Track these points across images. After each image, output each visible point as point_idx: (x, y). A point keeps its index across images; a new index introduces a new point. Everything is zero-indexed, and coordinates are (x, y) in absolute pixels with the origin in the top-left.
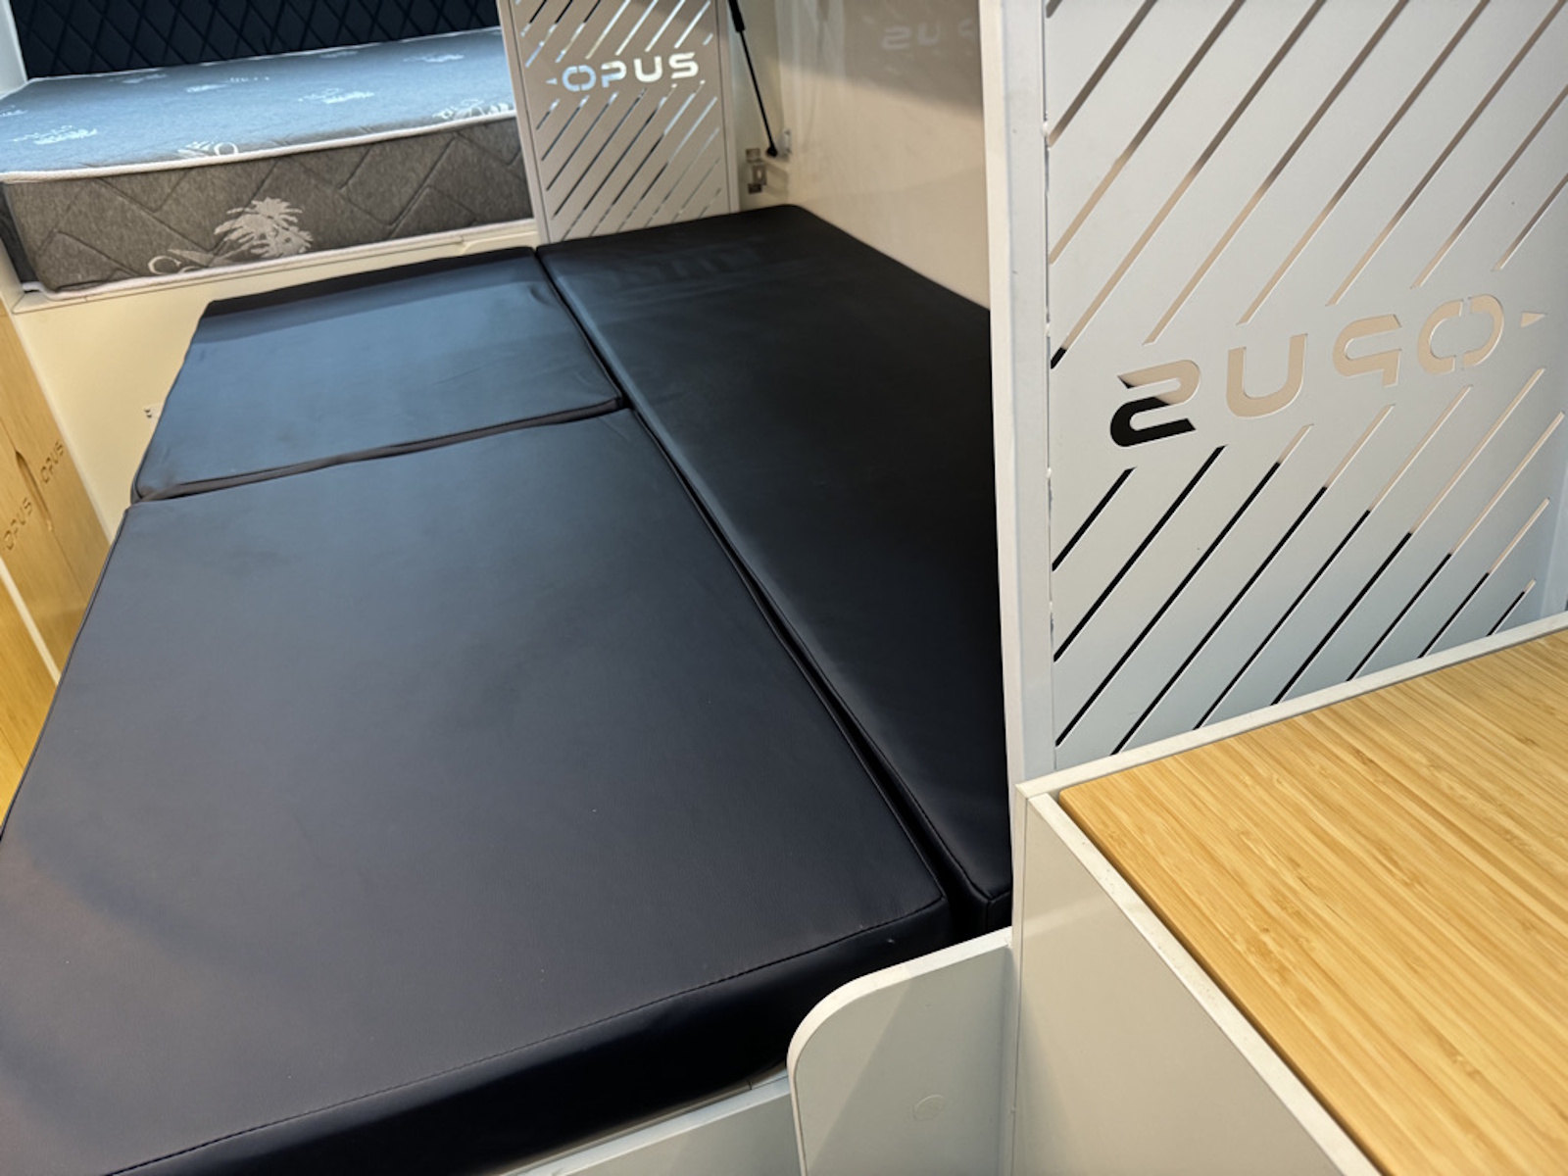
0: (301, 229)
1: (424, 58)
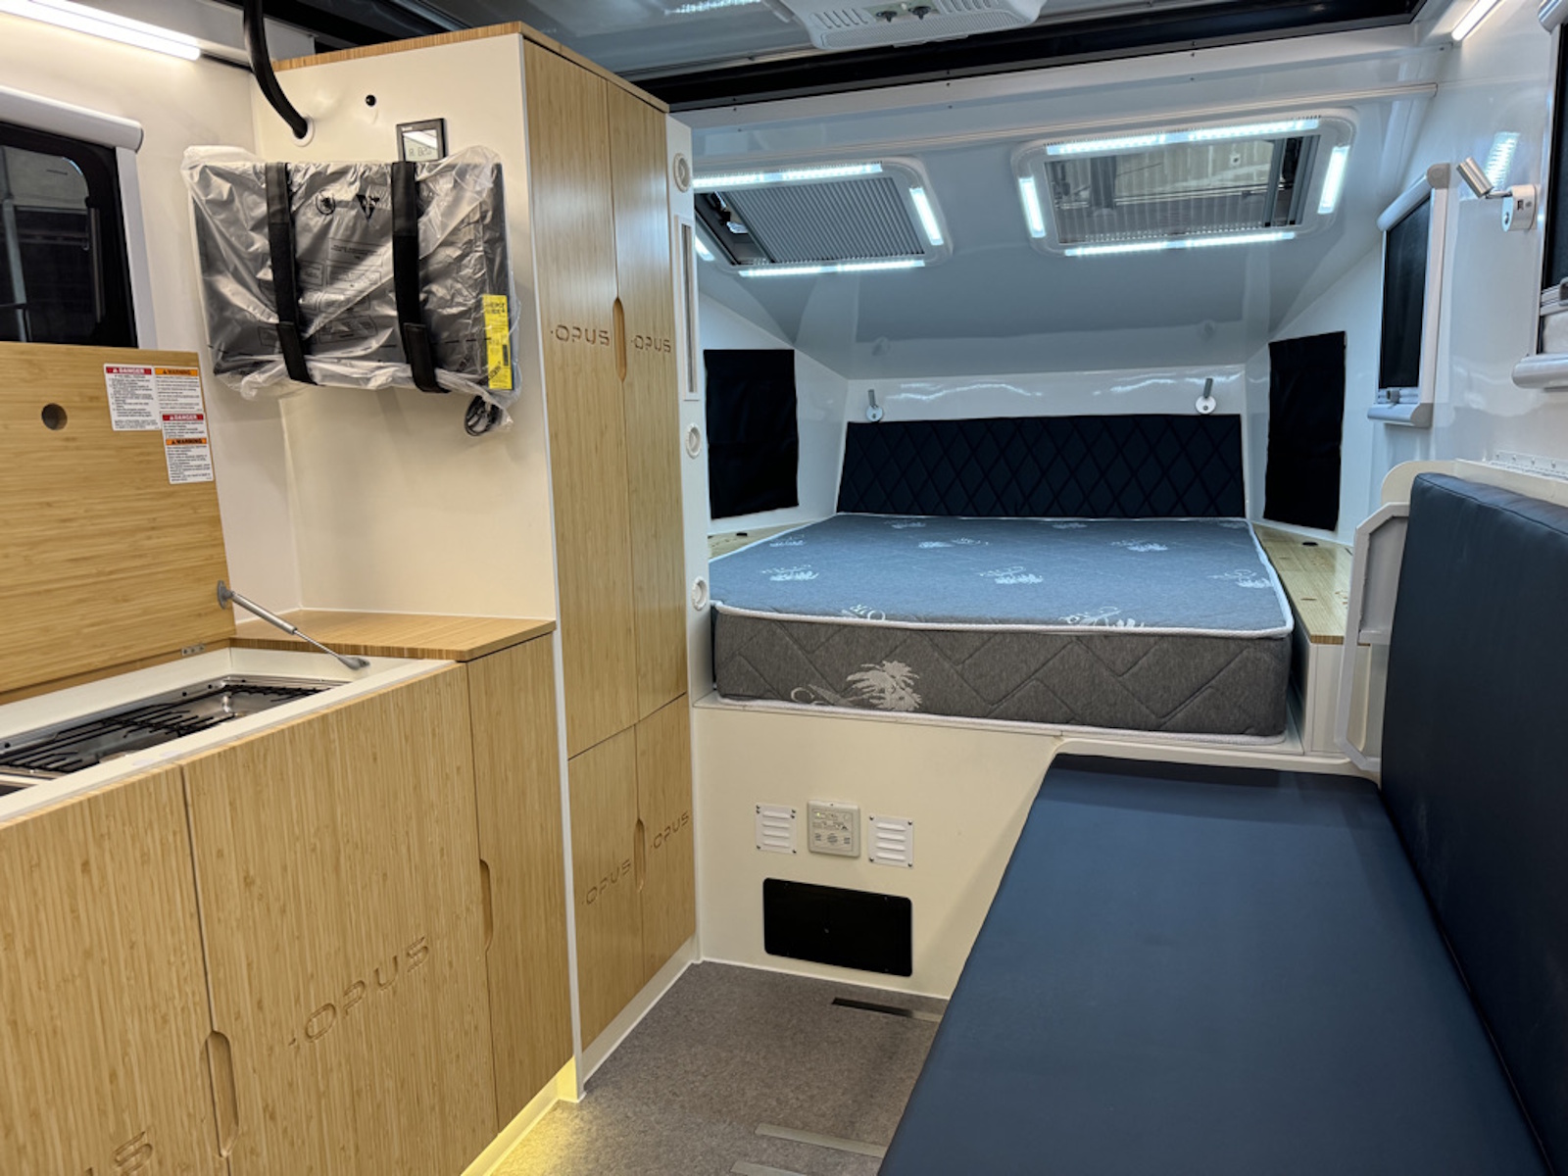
0: (916, 692)
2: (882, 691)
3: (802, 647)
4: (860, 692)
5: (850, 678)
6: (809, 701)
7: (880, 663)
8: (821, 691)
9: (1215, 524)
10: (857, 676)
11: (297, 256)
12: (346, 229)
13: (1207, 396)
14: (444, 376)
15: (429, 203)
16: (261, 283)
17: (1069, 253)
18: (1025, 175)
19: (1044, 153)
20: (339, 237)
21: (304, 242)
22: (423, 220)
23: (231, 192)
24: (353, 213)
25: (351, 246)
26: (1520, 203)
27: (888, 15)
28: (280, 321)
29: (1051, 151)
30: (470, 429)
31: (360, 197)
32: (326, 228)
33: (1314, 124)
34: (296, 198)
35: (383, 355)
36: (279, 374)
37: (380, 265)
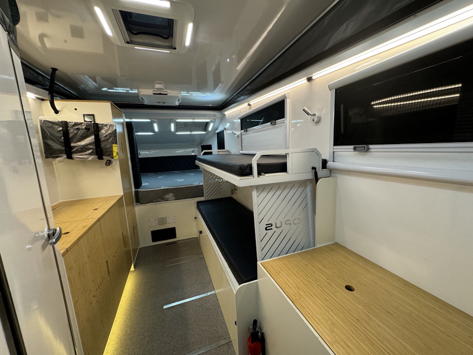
0: (174, 197)
1: (189, 174)
2: (169, 198)
3: (155, 194)
4: (166, 199)
5: (164, 197)
6: (157, 202)
7: (168, 194)
8: (159, 200)
9: (197, 170)
10: (165, 196)
11: (70, 137)
12: (83, 133)
13: (193, 152)
14: (104, 157)
15: (101, 130)
16: (60, 142)
17: (176, 133)
18: (172, 123)
19: (176, 121)
20: (81, 134)
21: (71, 135)
22: (100, 133)
23: (51, 125)
24: (84, 131)
25: (83, 136)
27: (159, 103)
28: (65, 148)
29: (177, 121)
30: (106, 165)
31: (86, 128)
32: (77, 133)
33: (209, 121)
34: (69, 127)
35: (90, 154)
36: (65, 158)
37: (91, 139)
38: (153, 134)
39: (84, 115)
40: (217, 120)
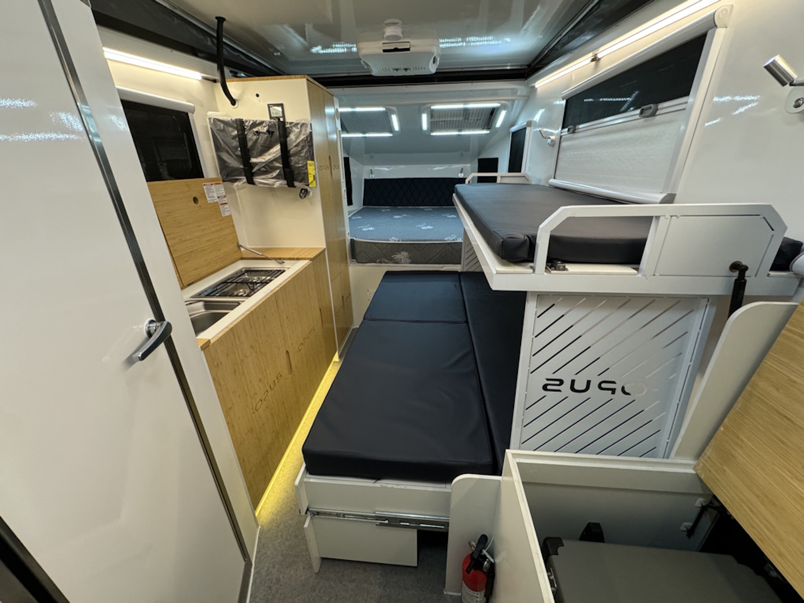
0: (409, 259)
1: (445, 215)
2: (401, 259)
3: (379, 249)
4: (395, 260)
5: (393, 256)
6: (382, 263)
7: (400, 252)
8: (385, 260)
11: (248, 147)
12: (264, 140)
13: (461, 172)
14: (296, 184)
15: (290, 133)
16: (237, 156)
17: (432, 134)
18: (424, 113)
19: (430, 108)
20: (262, 142)
21: (250, 144)
22: (288, 139)
23: (224, 127)
24: (266, 136)
25: (266, 145)
26: (552, 141)
27: (397, 70)
28: (244, 167)
29: (433, 107)
30: (301, 197)
31: (268, 131)
32: (257, 140)
33: (499, 105)
34: (246, 130)
35: (277, 177)
36: (245, 182)
37: (276, 150)
38: (391, 135)
39: (268, 105)
40: (516, 101)
